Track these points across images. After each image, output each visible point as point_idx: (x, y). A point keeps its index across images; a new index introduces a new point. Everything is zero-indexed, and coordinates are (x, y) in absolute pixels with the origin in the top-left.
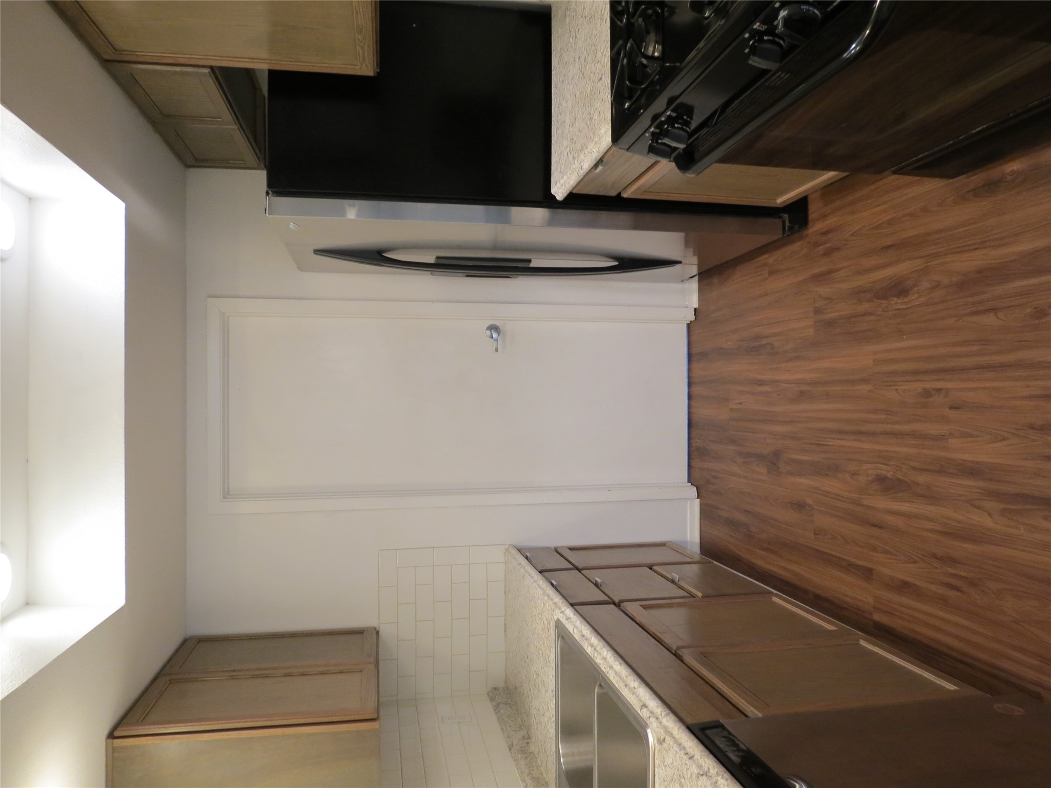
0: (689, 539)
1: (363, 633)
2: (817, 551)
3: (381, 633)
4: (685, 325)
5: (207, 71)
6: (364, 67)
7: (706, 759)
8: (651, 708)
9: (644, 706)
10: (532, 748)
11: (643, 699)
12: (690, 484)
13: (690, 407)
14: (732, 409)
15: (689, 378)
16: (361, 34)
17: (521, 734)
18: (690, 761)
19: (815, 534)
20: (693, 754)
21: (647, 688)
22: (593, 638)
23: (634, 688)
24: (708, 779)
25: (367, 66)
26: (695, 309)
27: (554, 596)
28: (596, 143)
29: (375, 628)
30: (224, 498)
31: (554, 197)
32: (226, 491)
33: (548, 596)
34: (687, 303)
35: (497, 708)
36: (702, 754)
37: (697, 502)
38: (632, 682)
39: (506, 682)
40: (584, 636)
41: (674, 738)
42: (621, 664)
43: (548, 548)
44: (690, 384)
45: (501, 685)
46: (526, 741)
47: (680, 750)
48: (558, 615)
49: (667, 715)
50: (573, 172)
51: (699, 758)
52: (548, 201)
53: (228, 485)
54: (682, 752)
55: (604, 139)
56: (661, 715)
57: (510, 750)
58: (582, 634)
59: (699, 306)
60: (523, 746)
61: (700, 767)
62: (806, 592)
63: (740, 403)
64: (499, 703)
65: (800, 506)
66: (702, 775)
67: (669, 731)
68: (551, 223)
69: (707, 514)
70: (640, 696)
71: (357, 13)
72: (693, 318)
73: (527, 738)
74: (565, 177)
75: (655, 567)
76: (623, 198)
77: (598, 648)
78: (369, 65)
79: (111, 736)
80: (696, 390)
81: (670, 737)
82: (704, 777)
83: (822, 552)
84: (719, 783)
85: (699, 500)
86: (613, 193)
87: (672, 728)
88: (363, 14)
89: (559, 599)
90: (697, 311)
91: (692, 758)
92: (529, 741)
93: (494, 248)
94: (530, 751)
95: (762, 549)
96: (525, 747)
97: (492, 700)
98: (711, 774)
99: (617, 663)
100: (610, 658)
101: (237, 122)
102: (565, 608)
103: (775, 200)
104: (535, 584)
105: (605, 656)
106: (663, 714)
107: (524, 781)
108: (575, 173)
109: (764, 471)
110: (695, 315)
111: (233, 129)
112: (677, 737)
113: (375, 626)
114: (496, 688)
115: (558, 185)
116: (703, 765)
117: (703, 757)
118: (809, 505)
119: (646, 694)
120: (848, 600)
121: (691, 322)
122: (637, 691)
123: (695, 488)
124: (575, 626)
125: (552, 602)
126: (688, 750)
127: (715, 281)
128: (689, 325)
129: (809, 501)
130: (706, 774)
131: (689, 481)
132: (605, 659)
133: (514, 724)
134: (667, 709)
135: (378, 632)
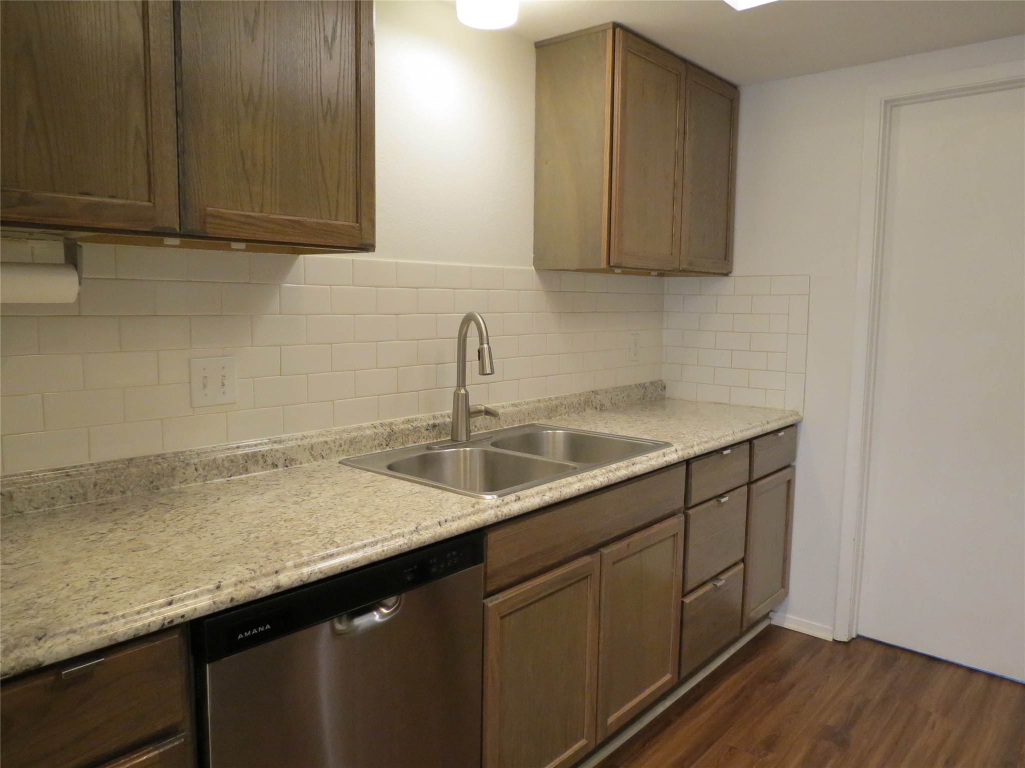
0: (788, 616)
1: (725, 260)
2: (713, 743)
3: (726, 278)
7: (430, 535)
8: (512, 504)
9: (519, 499)
10: (589, 411)
11: (527, 500)
12: (854, 636)
13: (959, 666)
14: (929, 714)
15: (1002, 679)
17: (607, 404)
18: (436, 522)
19: (731, 748)
20: (442, 526)
21: (537, 507)
22: (626, 472)
23: (544, 495)
24: (411, 531)
27: (702, 447)
29: (730, 272)
30: (886, 102)
32: (896, 103)
33: (706, 442)
35: (643, 386)
36: (438, 534)
37: (830, 639)
38: (551, 495)
39: (669, 398)
40: (633, 465)
41: (469, 515)
42: (579, 490)
43: (794, 458)
44: (991, 677)
45: (668, 394)
46: (598, 407)
47: (453, 517)
48: (676, 446)
49: (496, 516)
51: (436, 530)
53: (905, 105)
54: (450, 518)
56: (499, 511)
57: (593, 392)
58: (637, 464)
60: (594, 404)
61: (427, 528)
62: (680, 714)
63: (933, 728)
64: (646, 388)
65: (770, 744)
66: (417, 528)
67: (478, 513)
69: (812, 644)
70: (532, 498)
73: (602, 408)
75: (743, 566)
77: (611, 474)
79: (616, 26)
80: (980, 681)
81: (472, 512)
82: (414, 528)
83: (709, 747)
84: (402, 539)
85: (831, 640)
87: (480, 517)
89: (695, 452)
91: (440, 524)
92: (598, 409)
94: (587, 409)
95: (744, 687)
96: (592, 405)
97: (652, 383)
98: (414, 535)
99: (582, 487)
100: (592, 483)
102: (680, 454)
104: (731, 432)
105: (598, 478)
106: (500, 513)
107: (556, 398)
109: (831, 722)
112: (469, 518)
113: (733, 272)
114: (665, 388)
116: (427, 531)
117: (434, 533)
118: (766, 755)
119: (530, 504)
120: (650, 752)
122: (538, 497)
123: (846, 640)
124: (650, 459)
125: (695, 443)
126: (448, 524)
129: (770, 757)
130: (417, 530)
131: (859, 637)
132: (594, 477)
133: (619, 399)
134: (503, 518)
135: (726, 275)
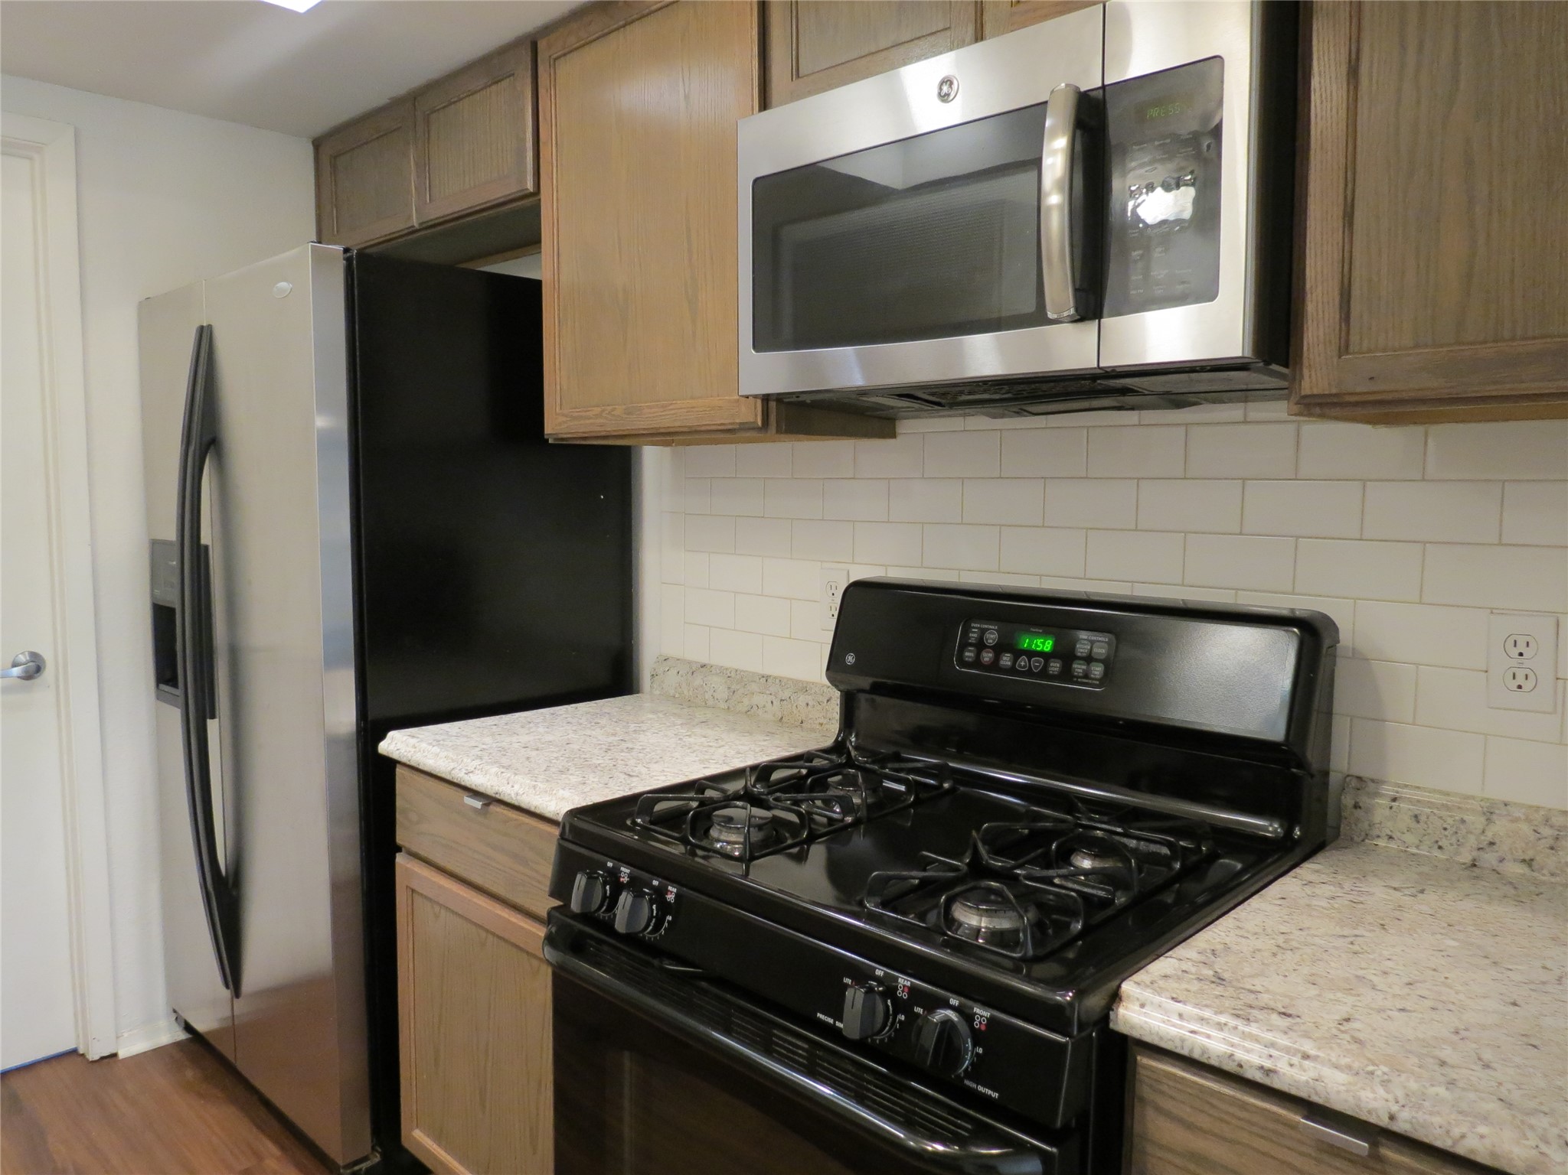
4: (72, 1046)
5: (530, 186)
6: (561, 419)
16: (625, 413)
25: (564, 422)
26: (114, 1055)
28: (534, 787)
31: (382, 737)
34: (126, 1035)
50: (453, 761)
52: (371, 729)
55: (547, 799)
59: (123, 1059)
68: (332, 742)
71: (663, 406)
72: (93, 1056)
74: (436, 749)
76: (395, 858)
78: (566, 425)
86: (401, 838)
88: (664, 415)
90: (114, 1059)
93: (234, 652)
101: (424, 226)
103: (417, 1127)
108: (452, 765)
110: (103, 1058)
111: (410, 217)
115: (413, 741)
121: (83, 1055)
127: (189, 1074)
128: (74, 1052)
